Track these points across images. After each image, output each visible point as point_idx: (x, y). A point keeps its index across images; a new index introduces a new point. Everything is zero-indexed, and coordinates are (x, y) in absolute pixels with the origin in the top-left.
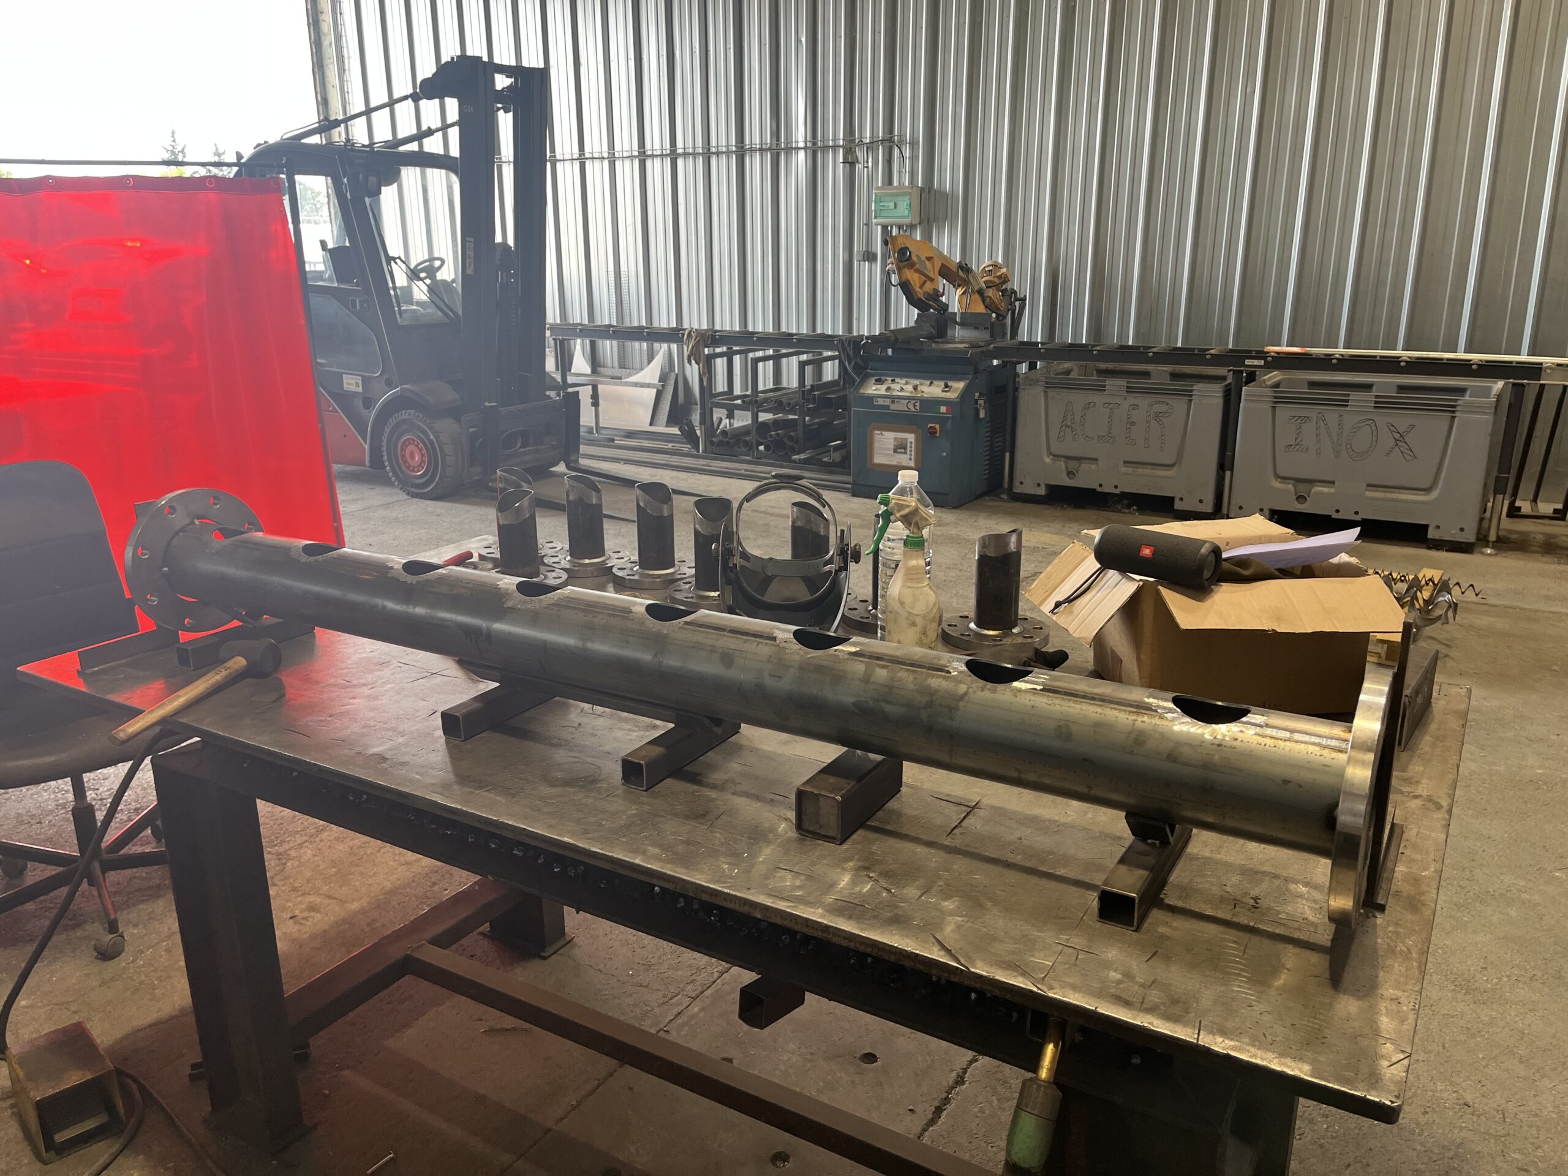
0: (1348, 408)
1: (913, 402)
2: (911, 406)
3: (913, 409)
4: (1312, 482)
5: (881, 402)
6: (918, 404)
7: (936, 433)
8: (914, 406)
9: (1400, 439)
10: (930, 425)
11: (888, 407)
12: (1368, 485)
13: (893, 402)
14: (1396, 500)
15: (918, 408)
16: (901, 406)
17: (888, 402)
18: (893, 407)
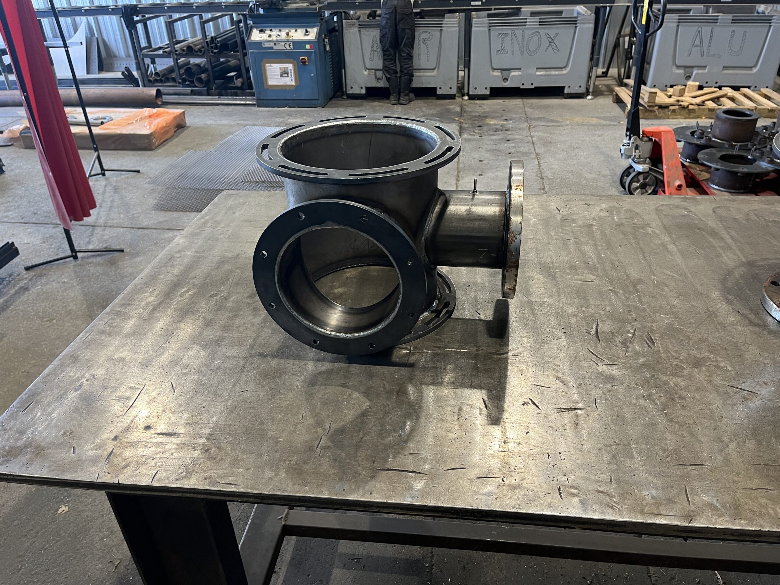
0: (527, 27)
1: (288, 43)
2: (287, 46)
3: (289, 48)
4: (509, 70)
5: (267, 45)
6: (291, 44)
7: (306, 62)
8: (289, 46)
9: (552, 42)
10: (301, 58)
11: (272, 48)
12: (537, 69)
13: (275, 44)
14: (550, 75)
15: (291, 47)
16: (280, 47)
17: (272, 45)
18: (275, 48)
